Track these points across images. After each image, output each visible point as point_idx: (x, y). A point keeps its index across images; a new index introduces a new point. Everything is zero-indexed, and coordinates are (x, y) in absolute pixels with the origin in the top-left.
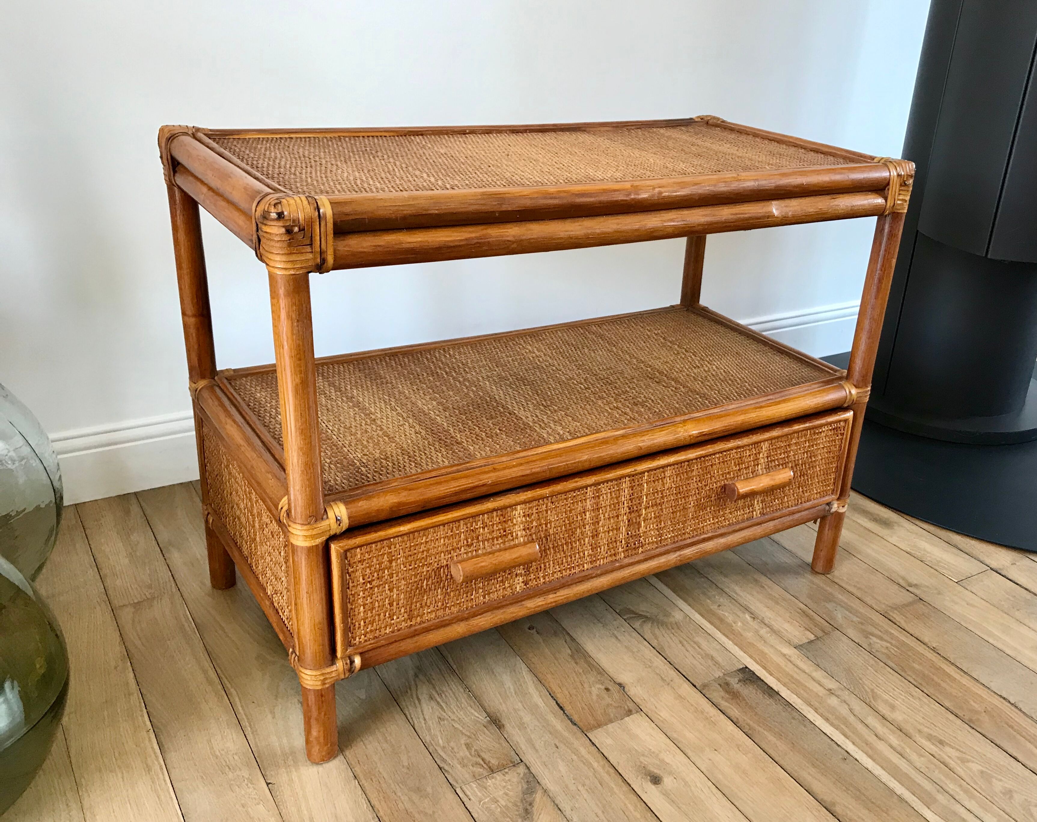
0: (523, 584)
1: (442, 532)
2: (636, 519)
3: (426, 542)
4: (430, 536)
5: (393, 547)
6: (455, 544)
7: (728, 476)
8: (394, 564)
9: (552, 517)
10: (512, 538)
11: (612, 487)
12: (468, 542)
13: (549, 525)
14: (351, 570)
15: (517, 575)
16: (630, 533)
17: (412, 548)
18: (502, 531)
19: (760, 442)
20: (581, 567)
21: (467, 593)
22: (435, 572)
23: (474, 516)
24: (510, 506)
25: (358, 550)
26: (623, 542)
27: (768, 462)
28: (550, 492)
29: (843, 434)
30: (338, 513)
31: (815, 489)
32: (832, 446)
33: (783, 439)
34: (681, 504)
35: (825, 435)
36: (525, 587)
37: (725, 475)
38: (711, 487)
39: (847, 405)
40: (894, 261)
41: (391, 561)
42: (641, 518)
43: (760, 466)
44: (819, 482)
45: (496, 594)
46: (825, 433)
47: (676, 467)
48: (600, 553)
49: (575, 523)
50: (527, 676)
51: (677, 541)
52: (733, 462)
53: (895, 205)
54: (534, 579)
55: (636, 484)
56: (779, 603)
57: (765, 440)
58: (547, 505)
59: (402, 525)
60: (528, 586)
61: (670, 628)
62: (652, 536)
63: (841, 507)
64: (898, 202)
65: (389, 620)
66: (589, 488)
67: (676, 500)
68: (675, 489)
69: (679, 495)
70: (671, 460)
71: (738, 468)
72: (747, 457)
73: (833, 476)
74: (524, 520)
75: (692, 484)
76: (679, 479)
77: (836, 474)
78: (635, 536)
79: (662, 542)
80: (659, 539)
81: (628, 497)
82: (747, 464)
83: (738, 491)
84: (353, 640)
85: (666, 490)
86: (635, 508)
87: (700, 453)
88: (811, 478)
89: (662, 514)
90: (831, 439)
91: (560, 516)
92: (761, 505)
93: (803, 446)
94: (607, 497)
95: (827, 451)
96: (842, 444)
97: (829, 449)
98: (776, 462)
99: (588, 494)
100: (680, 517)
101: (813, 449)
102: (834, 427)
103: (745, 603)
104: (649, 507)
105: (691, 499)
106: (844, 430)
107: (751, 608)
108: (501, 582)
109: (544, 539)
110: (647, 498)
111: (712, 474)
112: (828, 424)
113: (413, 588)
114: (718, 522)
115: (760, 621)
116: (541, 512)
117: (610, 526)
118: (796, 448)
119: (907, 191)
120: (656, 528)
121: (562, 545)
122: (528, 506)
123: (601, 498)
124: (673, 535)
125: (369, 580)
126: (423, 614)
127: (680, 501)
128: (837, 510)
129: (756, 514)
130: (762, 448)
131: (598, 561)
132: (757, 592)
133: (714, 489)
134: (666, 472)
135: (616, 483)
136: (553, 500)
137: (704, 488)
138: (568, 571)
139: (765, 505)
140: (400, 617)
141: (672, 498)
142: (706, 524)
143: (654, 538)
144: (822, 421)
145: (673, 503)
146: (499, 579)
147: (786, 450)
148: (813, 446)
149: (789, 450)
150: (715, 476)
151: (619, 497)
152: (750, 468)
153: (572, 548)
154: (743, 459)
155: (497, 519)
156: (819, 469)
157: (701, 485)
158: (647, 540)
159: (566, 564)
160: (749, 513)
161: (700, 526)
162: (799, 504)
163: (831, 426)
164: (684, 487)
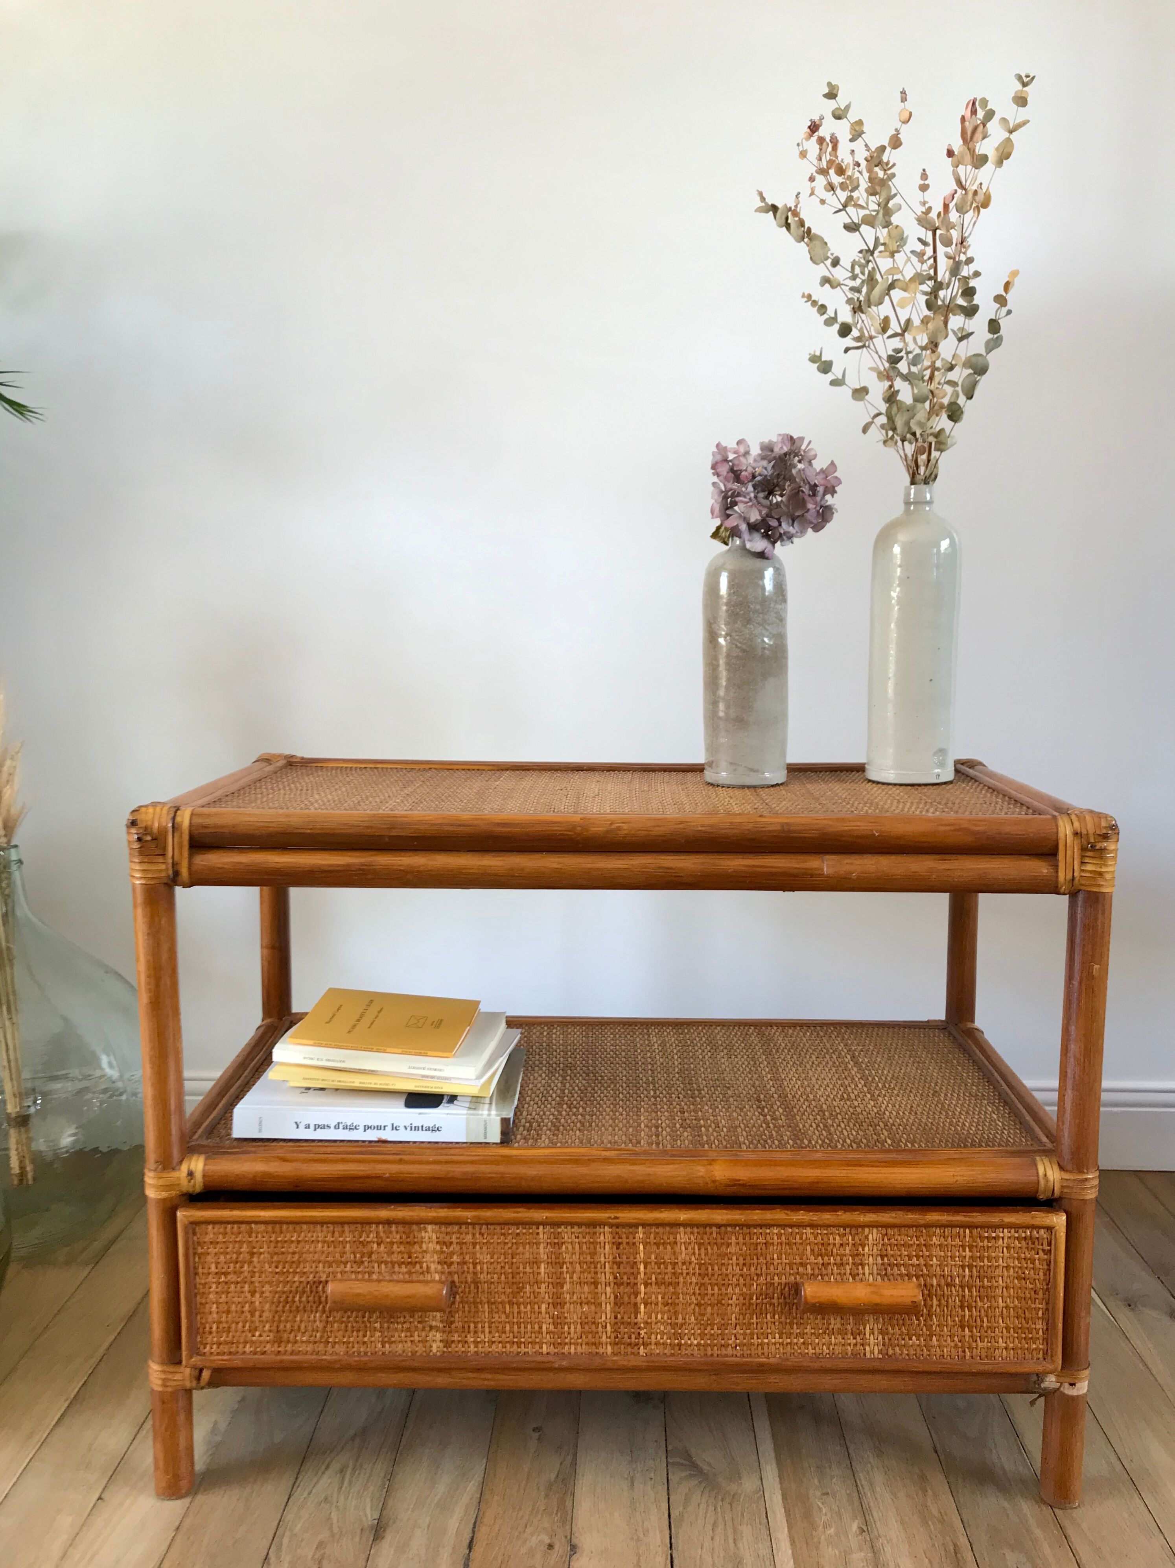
0: (441, 1345)
1: (320, 1233)
2: (629, 1298)
3: (299, 1242)
4: (303, 1234)
5: (254, 1235)
6: (337, 1255)
7: (801, 1269)
8: (255, 1259)
9: (483, 1256)
10: (421, 1271)
11: (581, 1236)
12: (355, 1257)
13: (478, 1267)
14: (200, 1250)
15: (431, 1328)
16: (619, 1316)
17: (279, 1245)
18: (406, 1256)
19: (863, 1227)
20: (537, 1347)
21: (358, 1331)
22: (311, 1287)
23: (365, 1222)
24: (418, 1223)
25: (210, 1227)
26: (609, 1327)
27: (883, 1264)
28: (475, 1217)
29: (1050, 1251)
30: (193, 1167)
31: (1000, 1339)
32: (1026, 1268)
33: (911, 1231)
34: (713, 1295)
35: (1005, 1245)
36: (445, 1349)
37: (795, 1267)
38: (768, 1280)
39: (1045, 1198)
40: (1096, 967)
41: (252, 1254)
42: (639, 1298)
43: (867, 1268)
44: (1007, 1328)
45: (400, 1345)
46: (1006, 1241)
47: (695, 1230)
48: (569, 1333)
49: (521, 1275)
50: (472, 1487)
51: (712, 1355)
52: (808, 1248)
53: (1077, 879)
54: (459, 1342)
55: (624, 1240)
56: (927, 1523)
57: (871, 1225)
58: (474, 1235)
59: (264, 1208)
60: (450, 1350)
61: (720, 1498)
62: (663, 1333)
63: (1067, 1385)
64: (1083, 874)
65: (250, 1335)
66: (541, 1227)
67: (702, 1284)
68: (697, 1266)
69: (706, 1279)
70: (683, 1215)
71: (821, 1262)
72: (838, 1246)
73: (1040, 1325)
74: (438, 1247)
75: (730, 1267)
76: (703, 1251)
77: (1047, 1324)
78: (629, 1323)
79: (683, 1348)
80: (676, 1341)
81: (611, 1258)
82: (839, 1258)
83: (806, 1298)
84: (202, 1347)
85: (680, 1264)
86: (625, 1278)
87: (737, 1217)
88: (987, 1316)
89: (677, 1301)
90: (1023, 1256)
91: (496, 1256)
92: (880, 1337)
93: (957, 1254)
94: (573, 1248)
95: (1016, 1275)
96: (1049, 1270)
97: (1020, 1272)
98: (902, 1268)
99: (541, 1236)
100: (712, 1314)
101: (982, 1264)
102: (1023, 1235)
103: (872, 1504)
104: (651, 1284)
105: (730, 1290)
106: (1049, 1244)
107: (875, 1514)
108: (408, 1330)
109: (473, 1286)
110: (645, 1268)
111: (768, 1258)
112: (1010, 1226)
113: (282, 1299)
114: (790, 1343)
115: (868, 1538)
116: (465, 1243)
117: (583, 1296)
118: (942, 1254)
119: (1101, 858)
120: (669, 1321)
121: (502, 1303)
122: (443, 1229)
123: (564, 1247)
124: (702, 1342)
125: (223, 1271)
126: (296, 1342)
127: (709, 1288)
128: (1058, 1389)
129: (872, 1352)
130: (867, 1237)
131: (567, 1347)
132: (907, 1496)
133: (776, 1285)
134: (678, 1236)
135: (588, 1230)
136: (483, 1231)
137: (755, 1278)
138: (515, 1346)
139: (890, 1340)
140: (264, 1335)
141: (694, 1280)
142: (766, 1341)
143: (665, 1338)
144: (995, 1218)
145: (697, 1288)
146: (405, 1326)
147: (921, 1253)
148: (981, 1258)
149: (927, 1253)
150: (776, 1264)
151: (595, 1254)
152: (848, 1268)
153: (519, 1313)
154: (829, 1248)
155: (398, 1236)
156: (1004, 1305)
157: (748, 1273)
158: (653, 1337)
159: (511, 1335)
160: (856, 1345)
161: (755, 1341)
162: (967, 1358)
163: (1017, 1232)
164: (716, 1268)
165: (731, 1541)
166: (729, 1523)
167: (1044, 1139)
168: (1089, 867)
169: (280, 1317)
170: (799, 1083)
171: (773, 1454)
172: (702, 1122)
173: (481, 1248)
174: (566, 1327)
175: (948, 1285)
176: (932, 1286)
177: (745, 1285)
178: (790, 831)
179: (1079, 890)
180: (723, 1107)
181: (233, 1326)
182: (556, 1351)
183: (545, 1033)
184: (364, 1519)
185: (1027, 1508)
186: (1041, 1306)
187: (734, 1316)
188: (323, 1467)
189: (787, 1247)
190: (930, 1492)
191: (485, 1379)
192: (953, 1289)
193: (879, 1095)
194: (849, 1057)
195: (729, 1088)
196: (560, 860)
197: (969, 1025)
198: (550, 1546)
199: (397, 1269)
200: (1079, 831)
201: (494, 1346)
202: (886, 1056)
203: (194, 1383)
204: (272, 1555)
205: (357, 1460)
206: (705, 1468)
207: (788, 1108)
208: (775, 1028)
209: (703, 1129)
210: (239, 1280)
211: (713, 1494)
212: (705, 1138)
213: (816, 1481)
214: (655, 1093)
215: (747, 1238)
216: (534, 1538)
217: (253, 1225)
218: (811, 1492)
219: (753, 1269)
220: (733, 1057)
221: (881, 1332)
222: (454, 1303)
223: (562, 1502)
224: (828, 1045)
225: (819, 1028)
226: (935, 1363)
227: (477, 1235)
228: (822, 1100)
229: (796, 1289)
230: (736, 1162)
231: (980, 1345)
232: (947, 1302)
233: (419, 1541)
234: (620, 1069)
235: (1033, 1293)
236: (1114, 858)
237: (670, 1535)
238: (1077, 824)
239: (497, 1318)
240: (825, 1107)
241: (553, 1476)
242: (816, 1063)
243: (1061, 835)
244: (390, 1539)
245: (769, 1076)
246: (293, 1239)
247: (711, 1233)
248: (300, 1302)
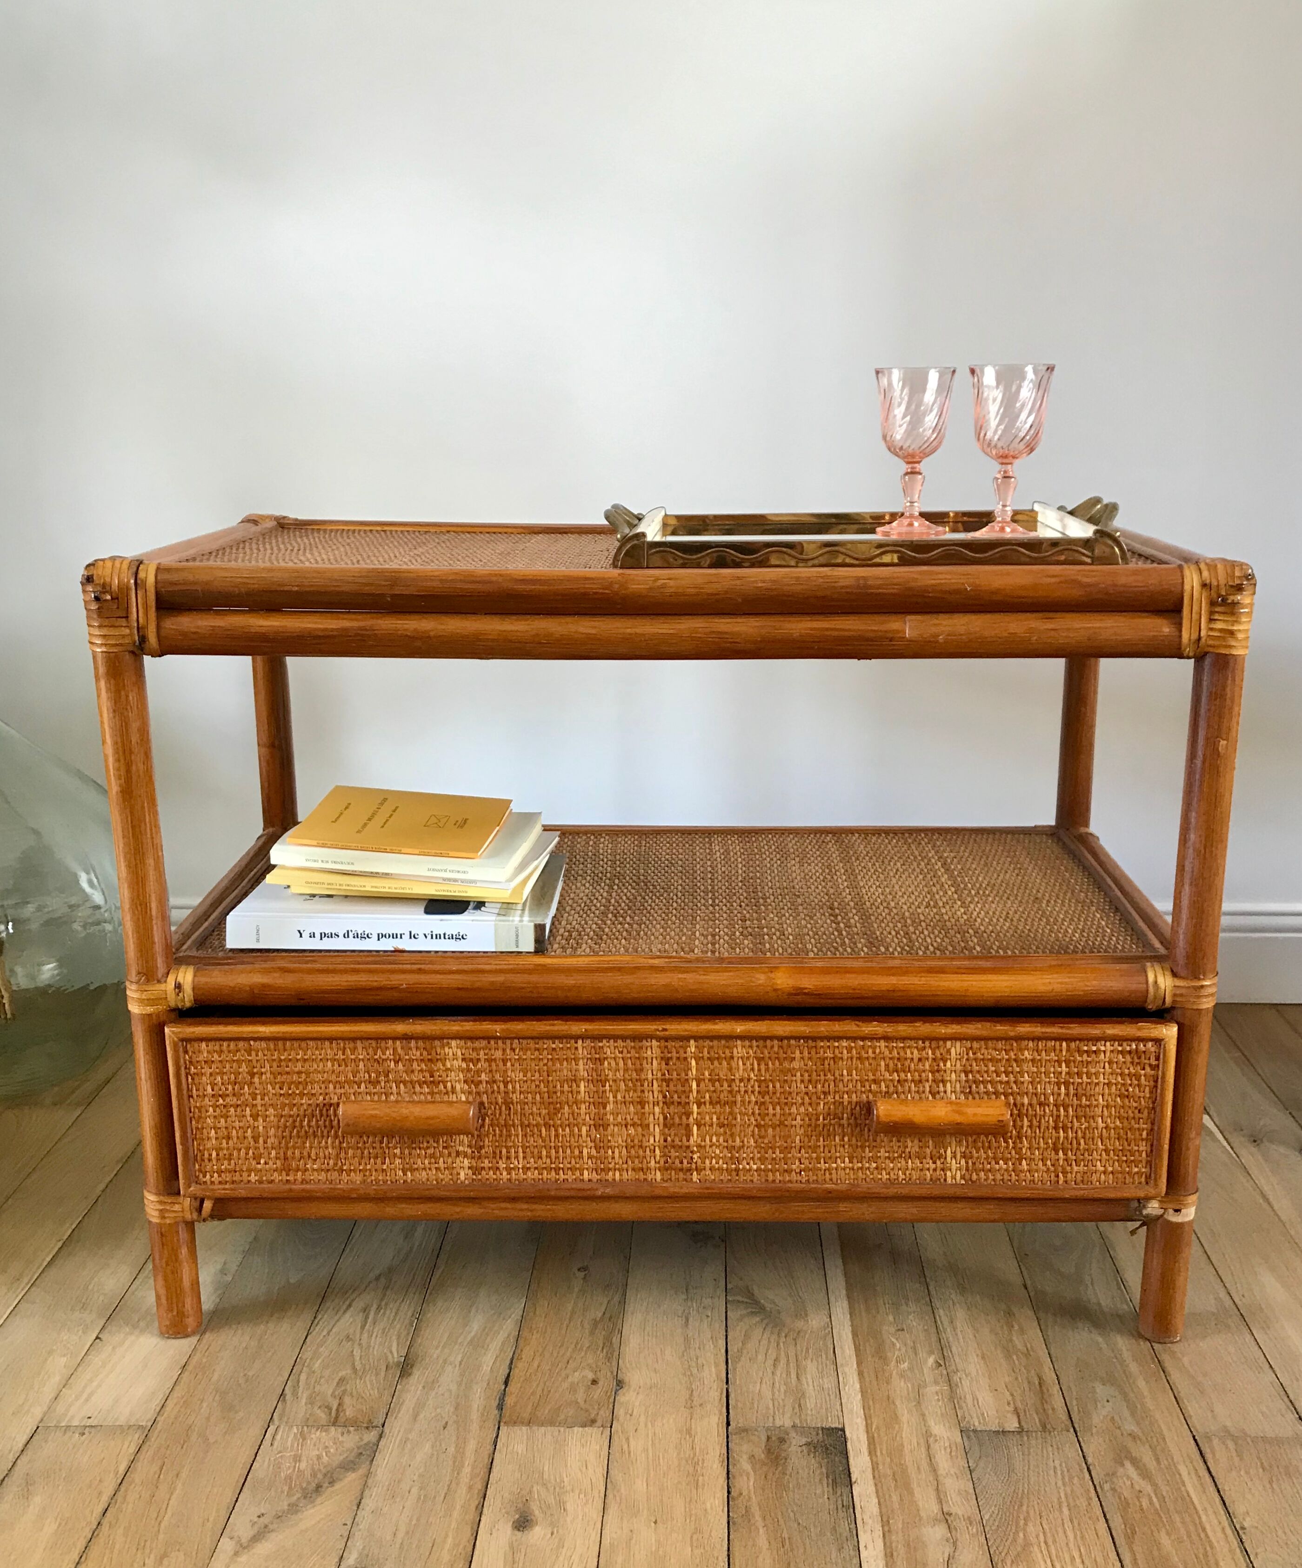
0: (470, 1172)
1: (328, 1050)
2: (680, 1118)
4: (309, 1052)
5: (253, 1053)
6: (350, 1075)
7: (873, 1087)
8: (256, 1080)
9: (515, 1074)
10: (445, 1091)
11: (625, 1051)
12: (370, 1077)
13: (510, 1086)
14: (193, 1070)
15: (458, 1154)
16: (669, 1139)
17: (283, 1064)
18: (427, 1075)
19: (945, 1039)
20: (578, 1173)
21: (376, 1157)
22: (321, 1111)
23: (379, 1038)
24: (441, 1038)
25: (204, 1045)
26: (657, 1152)
27: (967, 1081)
28: (503, 1030)
29: (1157, 1066)
30: (180, 979)
31: (1098, 1163)
32: (1131, 1085)
33: (1000, 1045)
34: (774, 1115)
35: (1107, 1059)
36: (474, 1177)
37: (867, 1084)
38: (837, 1098)
39: (1154, 1008)
40: (1223, 743)
41: (252, 1075)
42: (691, 1119)
43: (948, 1085)
44: (1107, 1151)
45: (424, 1173)
46: (1108, 1054)
47: (754, 1043)
48: (613, 1158)
49: (559, 1094)
50: (509, 1326)
51: (774, 1181)
52: (883, 1063)
53: (1203, 640)
54: (489, 1168)
55: (674, 1055)
56: (1011, 1357)
57: (954, 1038)
58: (504, 1050)
59: (264, 1024)
60: (480, 1177)
61: (783, 1335)
62: (717, 1157)
63: (1171, 1211)
64: (1211, 633)
65: (254, 1163)
66: (580, 1042)
67: (763, 1103)
68: (756, 1084)
69: (767, 1098)
70: (740, 1027)
71: (897, 1078)
72: (916, 1060)
73: (1143, 1146)
74: (464, 1065)
75: (794, 1084)
76: (763, 1067)
77: (1152, 1145)
78: (681, 1147)
79: (741, 1173)
80: (734, 1166)
81: (659, 1075)
82: (917, 1074)
83: (878, 1116)
84: (201, 1176)
85: (737, 1082)
86: (676, 1096)
87: (802, 1029)
88: (1084, 1138)
89: (734, 1122)
90: (1127, 1071)
91: (529, 1075)
92: (963, 1162)
93: (1052, 1070)
94: (617, 1064)
95: (1118, 1092)
96: (1156, 1087)
97: (1123, 1089)
98: (989, 1086)
99: (580, 1051)
100: (774, 1136)
101: (1080, 1081)
102: (1128, 1048)
103: (951, 1339)
104: (705, 1103)
105: (794, 1110)
106: (1157, 1059)
107: (954, 1349)
108: (432, 1156)
109: (503, 1108)
110: (698, 1086)
111: (837, 1075)
112: (1113, 1039)
113: (288, 1124)
114: (861, 1168)
115: (945, 1372)
116: (495, 1060)
117: (628, 1117)
118: (1035, 1069)
119: (1233, 614)
120: (726, 1144)
121: (538, 1125)
122: (469, 1043)
123: (606, 1063)
124: (763, 1167)
125: (221, 1093)
126: (306, 1170)
127: (771, 1108)
128: (1162, 1216)
129: (954, 1177)
130: (949, 1052)
131: (611, 1173)
132: (991, 1331)
133: (846, 1103)
134: (735, 1049)
135: (633, 1044)
136: (514, 1046)
137: (822, 1097)
138: (553, 1173)
139: (974, 1164)
140: (270, 1163)
141: (753, 1099)
142: (834, 1165)
143: (721, 1162)
144: (1095, 1030)
145: (757, 1107)
146: (428, 1151)
147: (1010, 1069)
148: (1079, 1075)
149: (1018, 1069)
150: (845, 1080)
151: (642, 1070)
152: (927, 1085)
153: (557, 1136)
154: (907, 1063)
155: (418, 1053)
156: (1104, 1125)
157: (814, 1090)
158: (707, 1162)
159: (548, 1160)
160: (935, 1170)
161: (822, 1166)
162: (1061, 1182)
163: (1121, 1045)
164: (778, 1085)
165: (794, 1376)
166: (792, 1359)
167: (1157, 945)
168: (1219, 625)
169: (287, 1143)
170: (880, 890)
171: (844, 1292)
172: (765, 930)
173: (512, 1065)
174: (610, 1152)
175: (1040, 1104)
176: (1023, 1105)
177: (810, 1104)
178: (866, 586)
179: (1206, 653)
180: (791, 915)
181: (235, 1153)
182: (599, 1177)
183: (591, 843)
184: (390, 1357)
185: (1123, 1344)
186: (1145, 1126)
187: (798, 1137)
188: (345, 1307)
189: (858, 1062)
190: (1016, 1327)
191: (521, 1210)
192: (1047, 1108)
193: (971, 902)
194: (939, 864)
195: (799, 896)
196: (596, 624)
197: (1083, 830)
198: (594, 1382)
199: (418, 1089)
200: (1208, 582)
201: (529, 1173)
202: (982, 862)
203: (195, 1215)
204: (287, 1391)
205: (382, 1300)
206: (768, 1306)
207: (865, 917)
208: (857, 835)
209: (766, 937)
210: (239, 1102)
211: (776, 1330)
212: (767, 946)
213: (891, 1318)
214: (714, 901)
215: (813, 1051)
216: (577, 1374)
217: (252, 1043)
218: (885, 1328)
219: (819, 1086)
220: (806, 865)
221: (964, 1156)
222: (483, 1125)
223: (608, 1340)
224: (917, 853)
225: (907, 835)
226: (1025, 1188)
227: (508, 1051)
228: (905, 907)
229: (868, 1108)
230: (801, 970)
231: (1075, 1168)
232: (1040, 1122)
233: (449, 1379)
234: (676, 878)
235: (1137, 1111)
236: (1250, 614)
237: (727, 1370)
238: (1206, 574)
239: (532, 1142)
240: (907, 914)
241: (600, 1315)
242: (901, 870)
243: (1187, 587)
244: (417, 1377)
245: (846, 884)
246: (299, 1057)
247: (772, 1047)
248: (309, 1126)
